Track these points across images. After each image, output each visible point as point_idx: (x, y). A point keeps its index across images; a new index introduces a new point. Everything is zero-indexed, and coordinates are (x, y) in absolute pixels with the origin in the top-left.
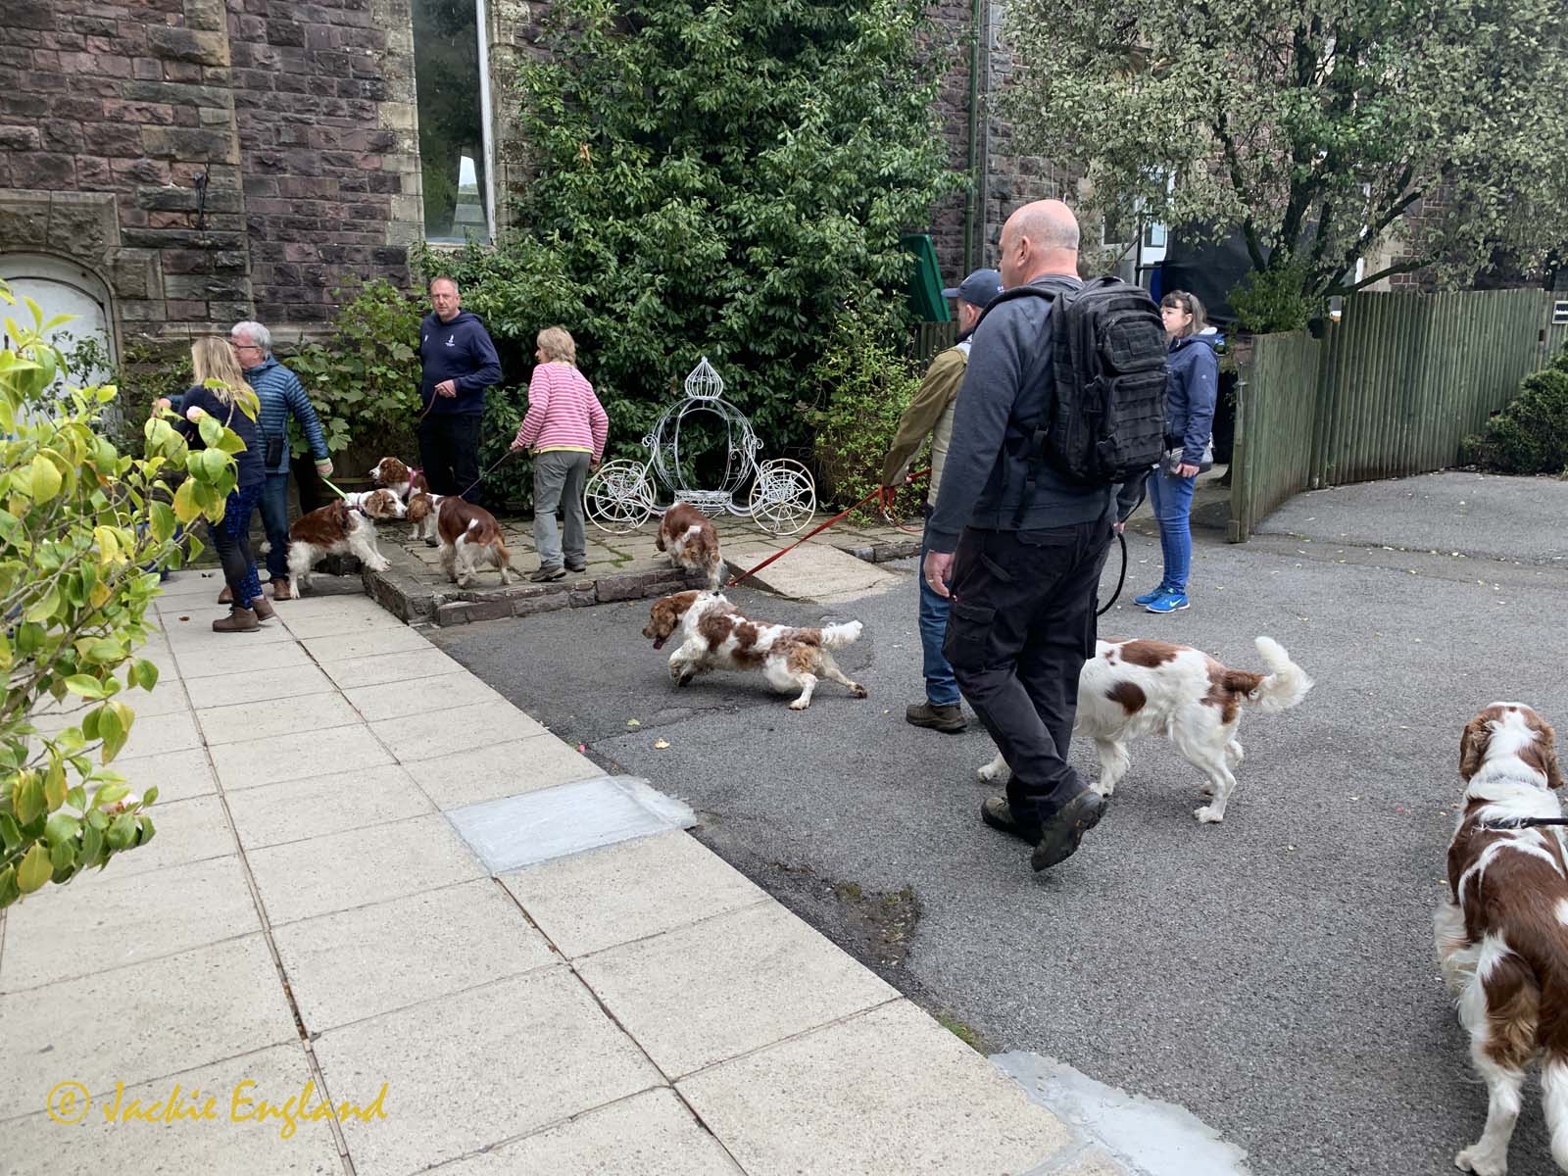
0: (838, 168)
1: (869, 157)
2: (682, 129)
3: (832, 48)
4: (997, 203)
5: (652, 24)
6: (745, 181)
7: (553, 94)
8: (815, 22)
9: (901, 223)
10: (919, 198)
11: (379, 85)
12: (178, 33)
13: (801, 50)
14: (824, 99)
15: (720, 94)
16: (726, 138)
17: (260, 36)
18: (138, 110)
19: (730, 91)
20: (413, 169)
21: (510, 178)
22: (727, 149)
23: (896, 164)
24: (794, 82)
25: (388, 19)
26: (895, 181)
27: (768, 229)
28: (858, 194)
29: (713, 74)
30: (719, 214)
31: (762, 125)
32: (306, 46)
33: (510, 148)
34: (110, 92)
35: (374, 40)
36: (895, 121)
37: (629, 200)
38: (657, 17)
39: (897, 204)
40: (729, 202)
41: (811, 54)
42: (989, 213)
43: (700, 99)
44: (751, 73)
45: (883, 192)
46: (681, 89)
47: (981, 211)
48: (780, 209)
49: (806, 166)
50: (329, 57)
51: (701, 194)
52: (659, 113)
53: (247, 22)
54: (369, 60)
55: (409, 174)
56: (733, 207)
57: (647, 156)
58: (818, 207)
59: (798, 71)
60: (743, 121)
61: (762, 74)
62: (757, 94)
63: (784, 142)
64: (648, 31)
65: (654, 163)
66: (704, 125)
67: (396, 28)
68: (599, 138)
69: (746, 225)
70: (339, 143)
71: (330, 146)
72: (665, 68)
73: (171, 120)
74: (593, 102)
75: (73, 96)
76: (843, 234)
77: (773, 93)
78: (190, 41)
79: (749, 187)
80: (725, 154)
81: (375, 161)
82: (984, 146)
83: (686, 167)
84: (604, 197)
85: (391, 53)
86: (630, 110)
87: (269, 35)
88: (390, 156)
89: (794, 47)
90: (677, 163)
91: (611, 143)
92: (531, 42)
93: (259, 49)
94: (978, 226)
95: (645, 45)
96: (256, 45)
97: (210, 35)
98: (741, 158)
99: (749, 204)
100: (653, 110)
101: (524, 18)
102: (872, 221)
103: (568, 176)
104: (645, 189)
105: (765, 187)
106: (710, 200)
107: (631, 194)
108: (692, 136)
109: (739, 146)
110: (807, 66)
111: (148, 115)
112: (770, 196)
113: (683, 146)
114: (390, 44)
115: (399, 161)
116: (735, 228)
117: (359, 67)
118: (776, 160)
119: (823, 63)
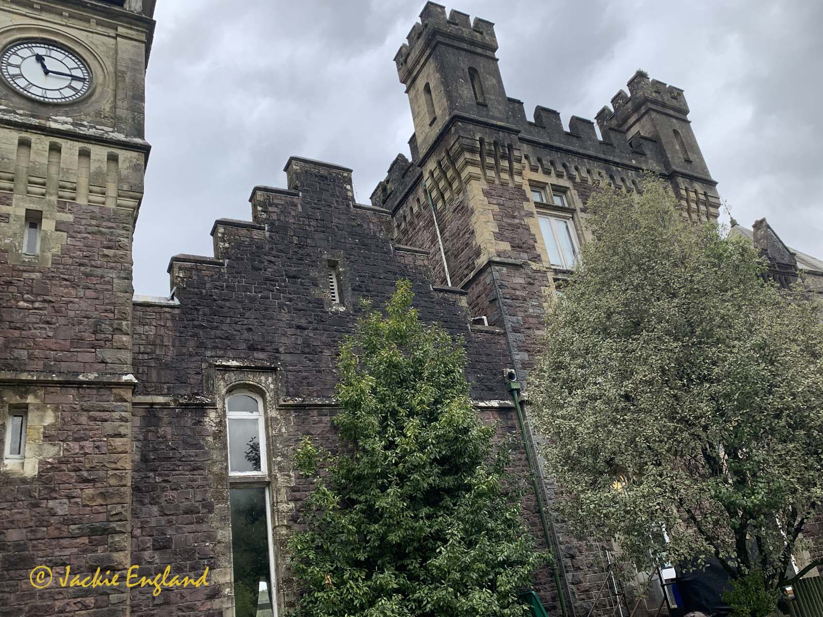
0: (473, 562)
1: (490, 552)
2: (381, 556)
3: (458, 496)
4: (568, 560)
5: (360, 502)
6: (422, 578)
7: (309, 549)
8: (447, 485)
9: (517, 587)
10: (524, 571)
11: (212, 561)
12: (103, 556)
13: (442, 499)
14: (459, 525)
15: (401, 533)
16: (406, 556)
17: (149, 547)
18: (75, 604)
19: (406, 530)
20: (230, 605)
21: (286, 600)
22: (409, 562)
23: (506, 554)
24: (441, 518)
25: (218, 525)
26: (508, 563)
27: (439, 605)
28: (488, 574)
29: (395, 522)
30: (409, 600)
31: (427, 544)
32: (173, 547)
33: (286, 582)
34: (61, 596)
35: (210, 537)
36: (500, 528)
37: (356, 602)
38: (362, 498)
39: (511, 576)
40: (414, 593)
41: (448, 501)
42: (566, 567)
43: (390, 538)
44: (416, 518)
45: (502, 570)
46: (379, 534)
47: (561, 566)
48: (444, 592)
49: (455, 564)
50: (186, 551)
51: (397, 591)
52: (368, 549)
53: (142, 542)
54: (207, 548)
55: (228, 608)
56: (417, 595)
57: (364, 573)
58: (466, 586)
59: (442, 512)
60: (415, 544)
61: (422, 518)
62: (421, 529)
63: (440, 552)
64: (358, 507)
65: (368, 577)
66: (395, 549)
67: (222, 529)
68: (337, 568)
69: (425, 605)
70: (188, 598)
71: (183, 601)
72: (369, 524)
73: (93, 605)
74: (331, 549)
75: (39, 603)
76: (484, 601)
77: (430, 526)
78: (109, 559)
79: (424, 581)
80: (408, 565)
81: (208, 605)
82: (553, 530)
83: (387, 577)
84: (341, 603)
85: (219, 542)
86: (353, 549)
87: (153, 545)
88: (217, 600)
89: (438, 499)
90: (381, 576)
91: (343, 570)
92: (295, 522)
93: (147, 555)
94: (561, 576)
95: (357, 514)
96: (146, 552)
97: (122, 554)
98: (417, 566)
99: (426, 592)
100: (365, 548)
101: (291, 510)
102: (499, 589)
103: (320, 594)
104: (365, 593)
105: (434, 580)
106: (403, 594)
107: (357, 598)
108: (388, 558)
109: (415, 559)
110: (447, 508)
111: (80, 605)
112: (437, 584)
113: (383, 564)
114: (219, 537)
115: (222, 602)
116: (420, 608)
117: (201, 553)
118: (437, 564)
119: (455, 505)
